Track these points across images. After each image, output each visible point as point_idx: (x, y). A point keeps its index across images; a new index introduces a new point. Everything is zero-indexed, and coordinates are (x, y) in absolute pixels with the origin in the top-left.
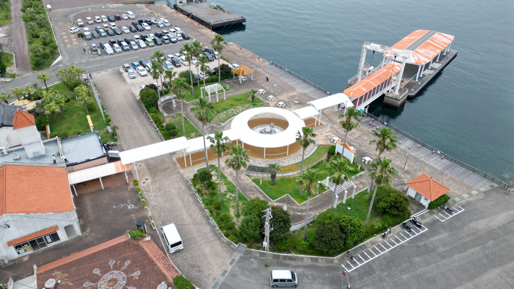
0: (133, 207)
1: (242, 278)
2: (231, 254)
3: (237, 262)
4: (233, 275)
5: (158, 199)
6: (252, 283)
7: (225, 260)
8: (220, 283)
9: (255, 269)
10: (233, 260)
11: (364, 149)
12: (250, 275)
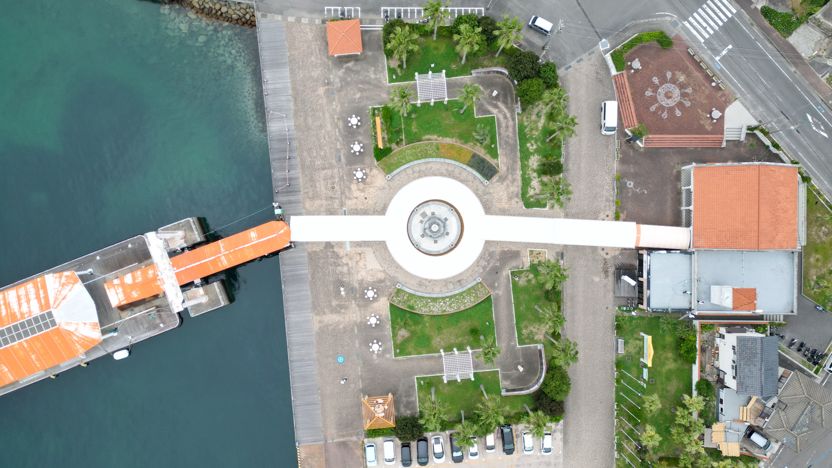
0: (628, 182)
1: (569, 48)
2: (565, 76)
3: (564, 65)
4: (574, 55)
5: (602, 182)
6: (563, 40)
7: (573, 73)
8: (587, 53)
9: (554, 51)
10: (567, 69)
11: (338, 143)
12: (561, 48)
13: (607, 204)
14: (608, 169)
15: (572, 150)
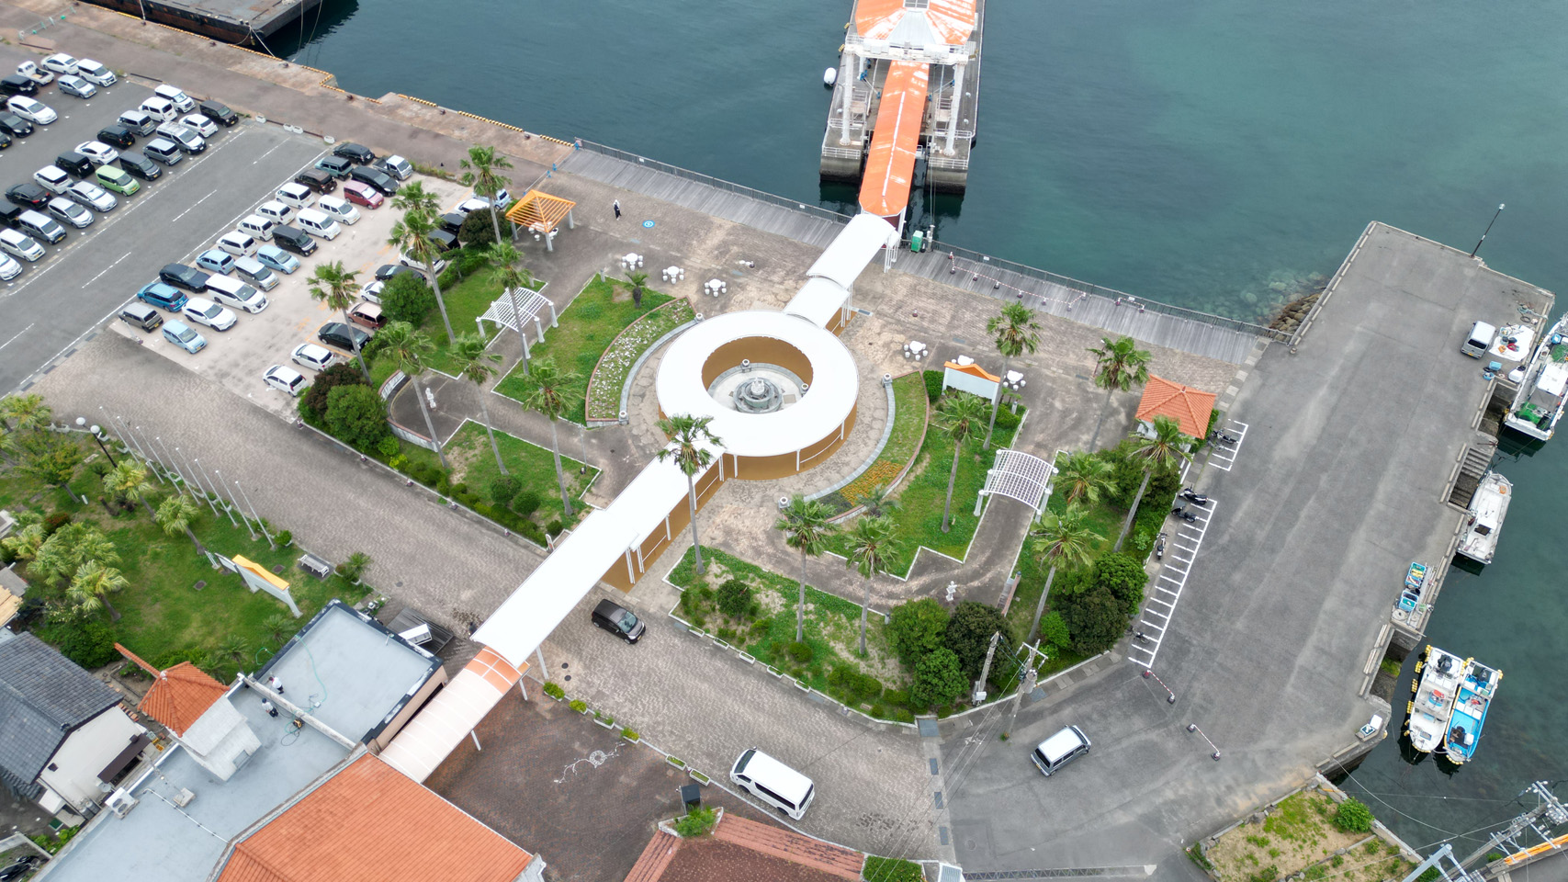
0: (604, 756)
1: (981, 791)
2: (918, 750)
3: (945, 762)
4: (958, 794)
5: (644, 706)
6: (1006, 789)
7: (916, 771)
8: (948, 825)
9: (988, 757)
10: (933, 762)
11: (985, 349)
12: (988, 776)
13: (593, 691)
14: (662, 732)
15: (749, 684)
